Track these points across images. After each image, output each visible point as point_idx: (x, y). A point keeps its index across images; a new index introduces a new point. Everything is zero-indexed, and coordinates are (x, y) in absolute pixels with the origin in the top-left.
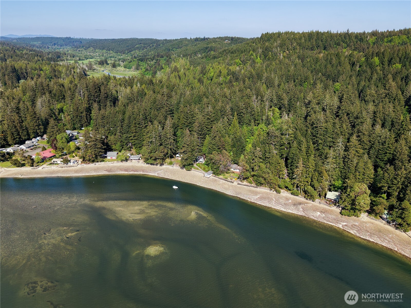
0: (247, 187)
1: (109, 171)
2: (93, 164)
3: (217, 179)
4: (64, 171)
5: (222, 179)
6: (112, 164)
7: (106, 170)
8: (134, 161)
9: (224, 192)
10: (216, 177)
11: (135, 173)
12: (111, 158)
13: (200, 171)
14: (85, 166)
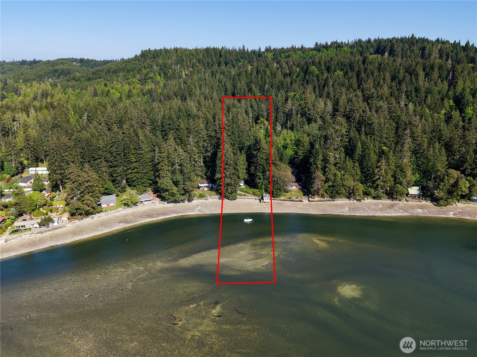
0: (322, 202)
1: (126, 222)
2: (88, 219)
3: (279, 201)
4: (51, 238)
5: (285, 200)
6: (118, 213)
7: (121, 222)
8: (147, 202)
9: (308, 213)
10: (275, 200)
11: (167, 217)
12: (108, 205)
13: (249, 197)
14: (78, 223)
